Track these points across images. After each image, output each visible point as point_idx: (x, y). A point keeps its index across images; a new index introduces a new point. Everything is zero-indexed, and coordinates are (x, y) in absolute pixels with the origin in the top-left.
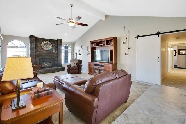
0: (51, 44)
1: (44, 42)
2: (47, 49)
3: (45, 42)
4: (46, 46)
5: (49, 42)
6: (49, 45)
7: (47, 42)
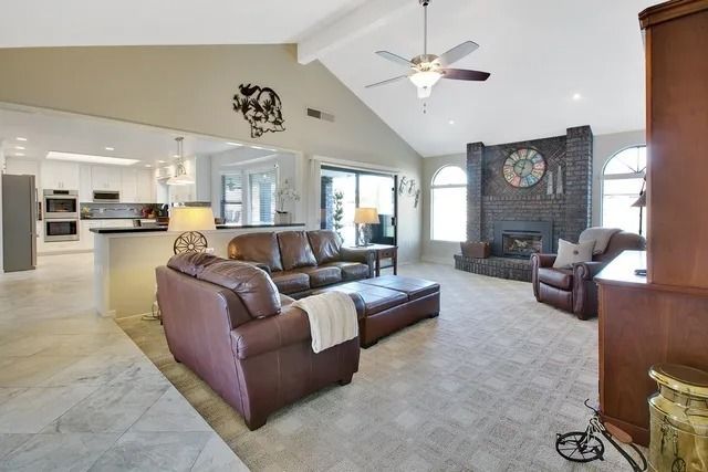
0: (539, 157)
1: (512, 156)
2: (524, 184)
3: (515, 157)
4: (519, 170)
5: (532, 153)
6: (533, 164)
7: (523, 153)
